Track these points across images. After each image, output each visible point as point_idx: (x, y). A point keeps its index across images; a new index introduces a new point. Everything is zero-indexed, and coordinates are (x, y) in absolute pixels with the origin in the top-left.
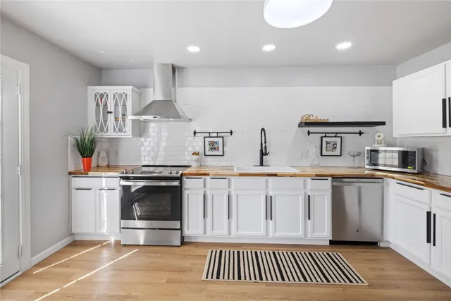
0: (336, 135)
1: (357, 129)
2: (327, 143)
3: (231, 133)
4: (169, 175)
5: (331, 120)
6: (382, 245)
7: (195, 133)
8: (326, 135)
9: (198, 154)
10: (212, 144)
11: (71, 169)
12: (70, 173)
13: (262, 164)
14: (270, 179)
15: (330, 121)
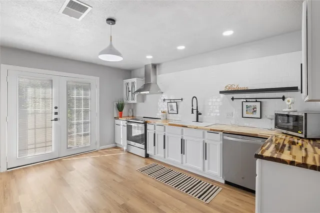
2: (247, 107)
3: (182, 99)
7: (164, 100)
8: (246, 100)
9: (165, 112)
10: (171, 106)
11: (115, 116)
12: (115, 118)
14: (184, 129)
15: (249, 88)
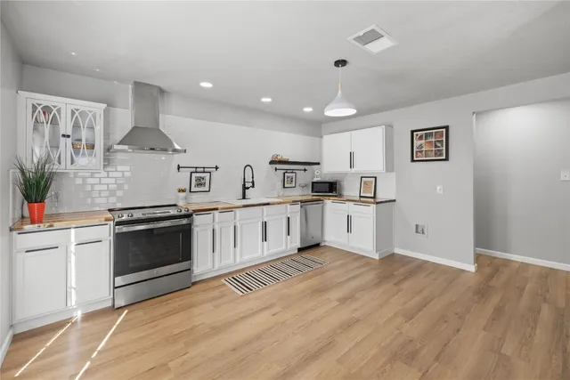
0: (292, 171)
1: (302, 167)
2: (288, 177)
3: (216, 168)
4: (179, 214)
5: (290, 160)
6: (322, 244)
7: (179, 167)
8: (286, 171)
9: (184, 191)
10: (198, 179)
11: (11, 221)
12: (11, 229)
13: (244, 198)
14: (265, 207)
